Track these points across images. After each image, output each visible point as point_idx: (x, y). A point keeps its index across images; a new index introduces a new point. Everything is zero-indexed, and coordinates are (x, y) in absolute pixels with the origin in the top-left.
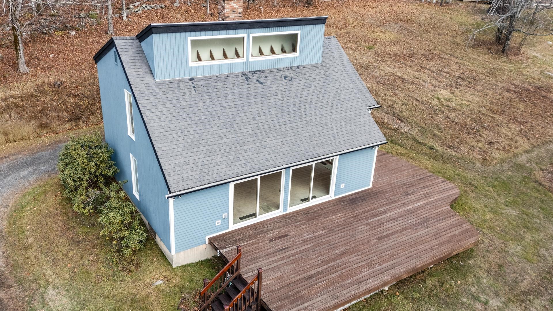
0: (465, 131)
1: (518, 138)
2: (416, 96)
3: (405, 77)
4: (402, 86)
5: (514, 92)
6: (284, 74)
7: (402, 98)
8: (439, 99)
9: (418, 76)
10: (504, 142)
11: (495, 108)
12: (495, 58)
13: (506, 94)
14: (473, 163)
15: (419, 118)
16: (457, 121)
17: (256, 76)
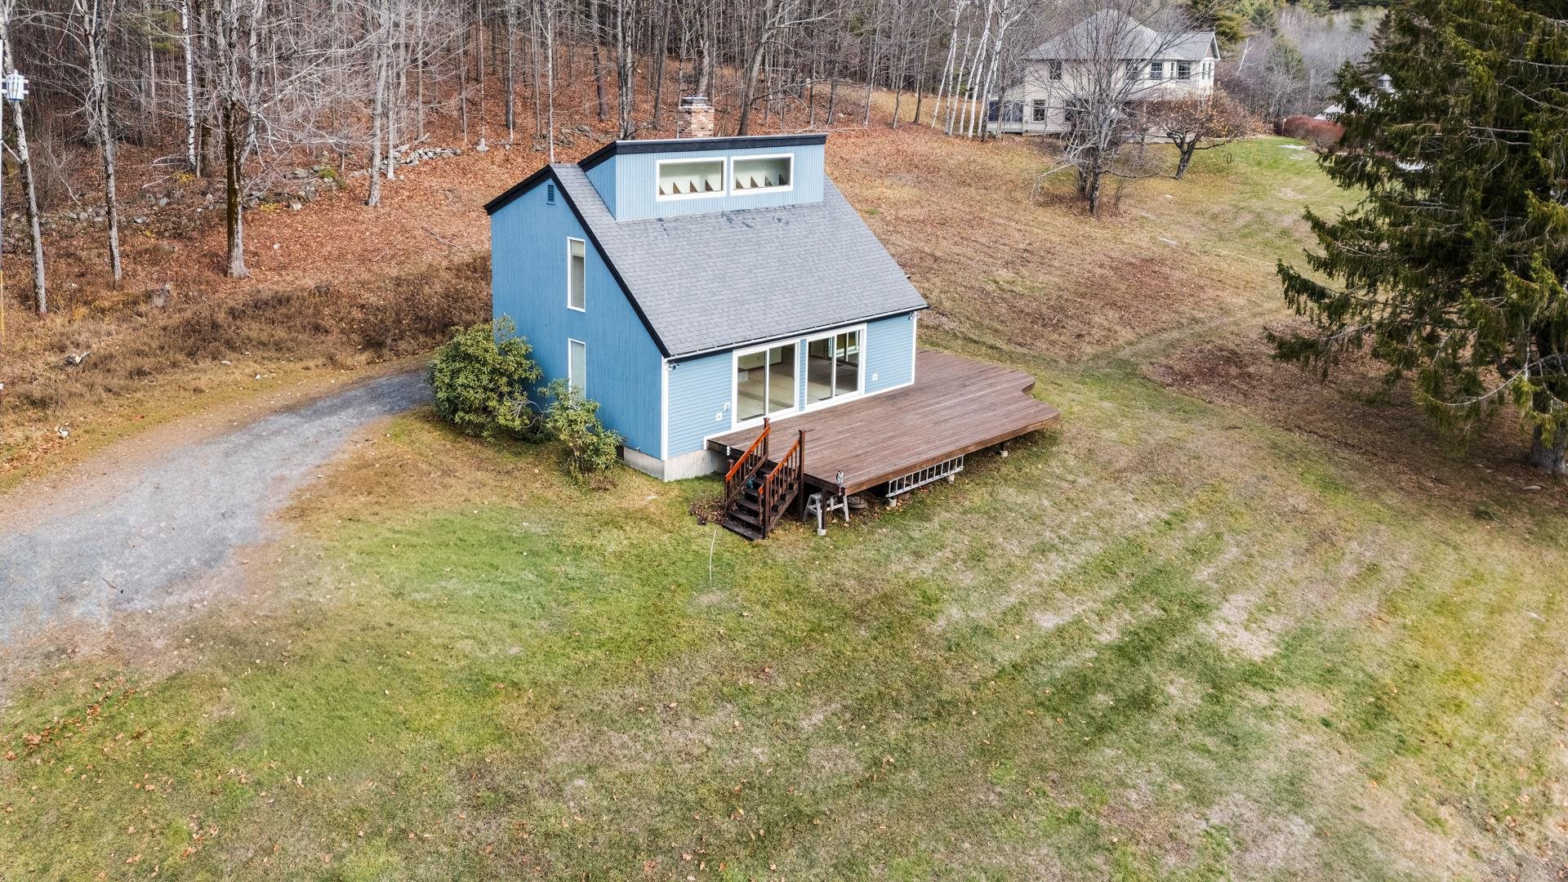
0: (1040, 323)
1: (1118, 328)
2: (960, 280)
3: (938, 254)
4: (935, 266)
5: (1111, 267)
6: (777, 215)
7: (938, 284)
8: (996, 282)
9: (959, 252)
10: (1097, 334)
11: (1082, 290)
12: (1081, 222)
13: (1098, 271)
14: (1055, 361)
15: (969, 309)
16: (1027, 310)
17: (740, 217)
